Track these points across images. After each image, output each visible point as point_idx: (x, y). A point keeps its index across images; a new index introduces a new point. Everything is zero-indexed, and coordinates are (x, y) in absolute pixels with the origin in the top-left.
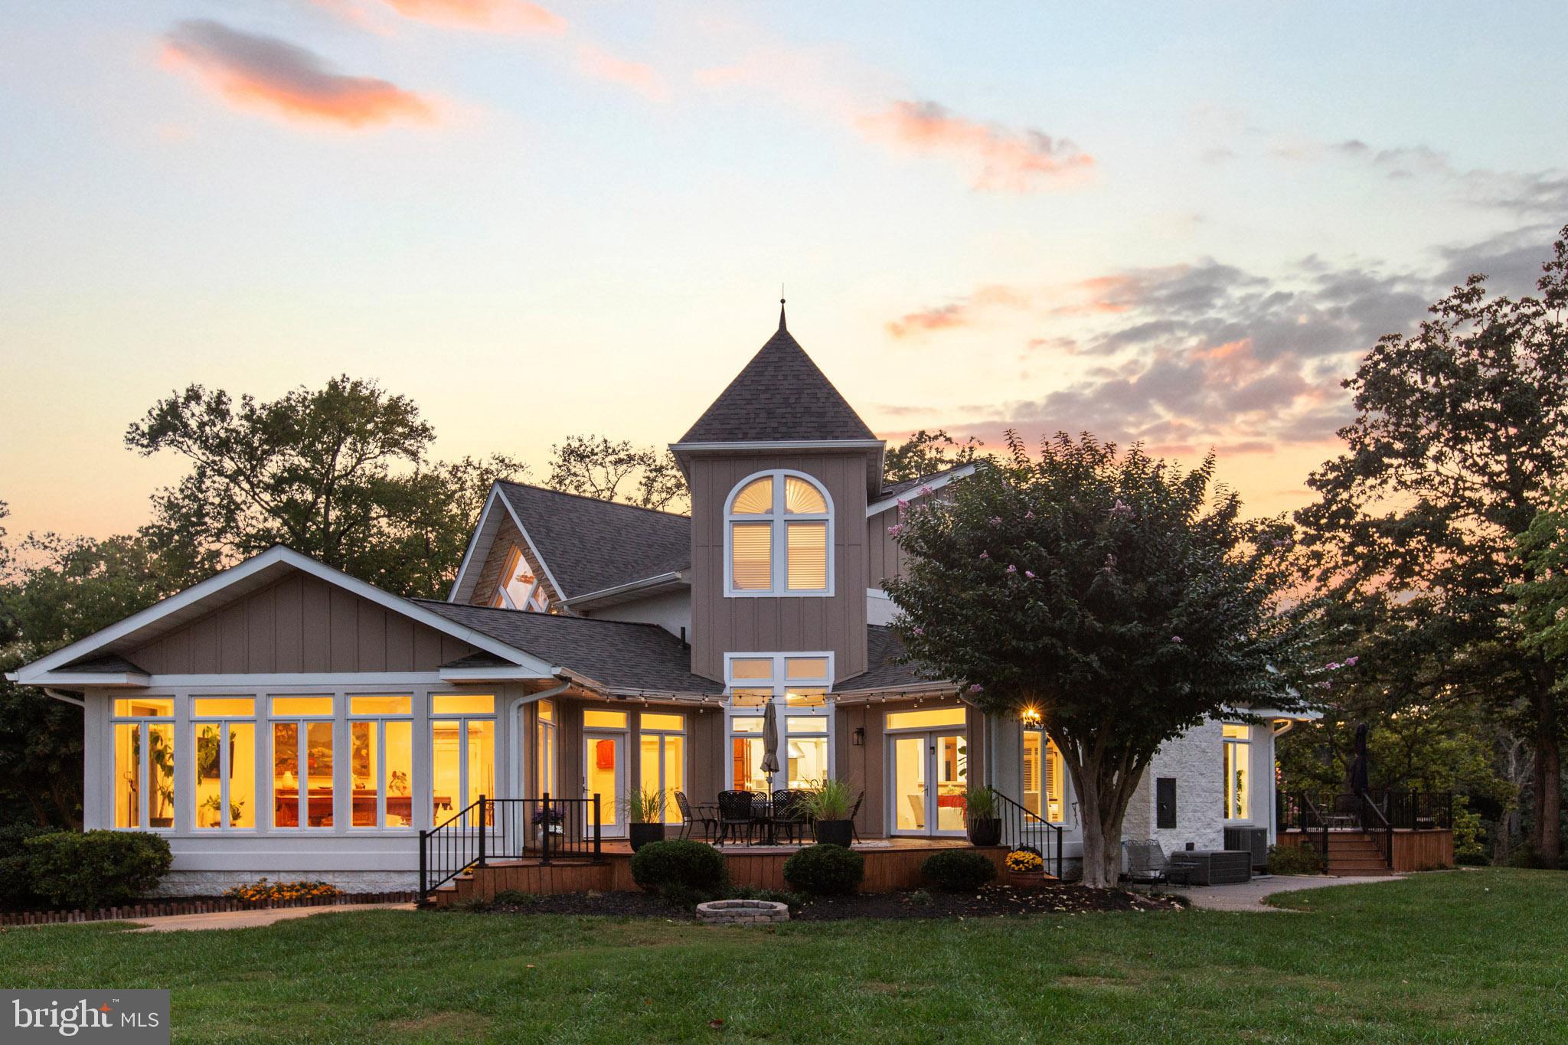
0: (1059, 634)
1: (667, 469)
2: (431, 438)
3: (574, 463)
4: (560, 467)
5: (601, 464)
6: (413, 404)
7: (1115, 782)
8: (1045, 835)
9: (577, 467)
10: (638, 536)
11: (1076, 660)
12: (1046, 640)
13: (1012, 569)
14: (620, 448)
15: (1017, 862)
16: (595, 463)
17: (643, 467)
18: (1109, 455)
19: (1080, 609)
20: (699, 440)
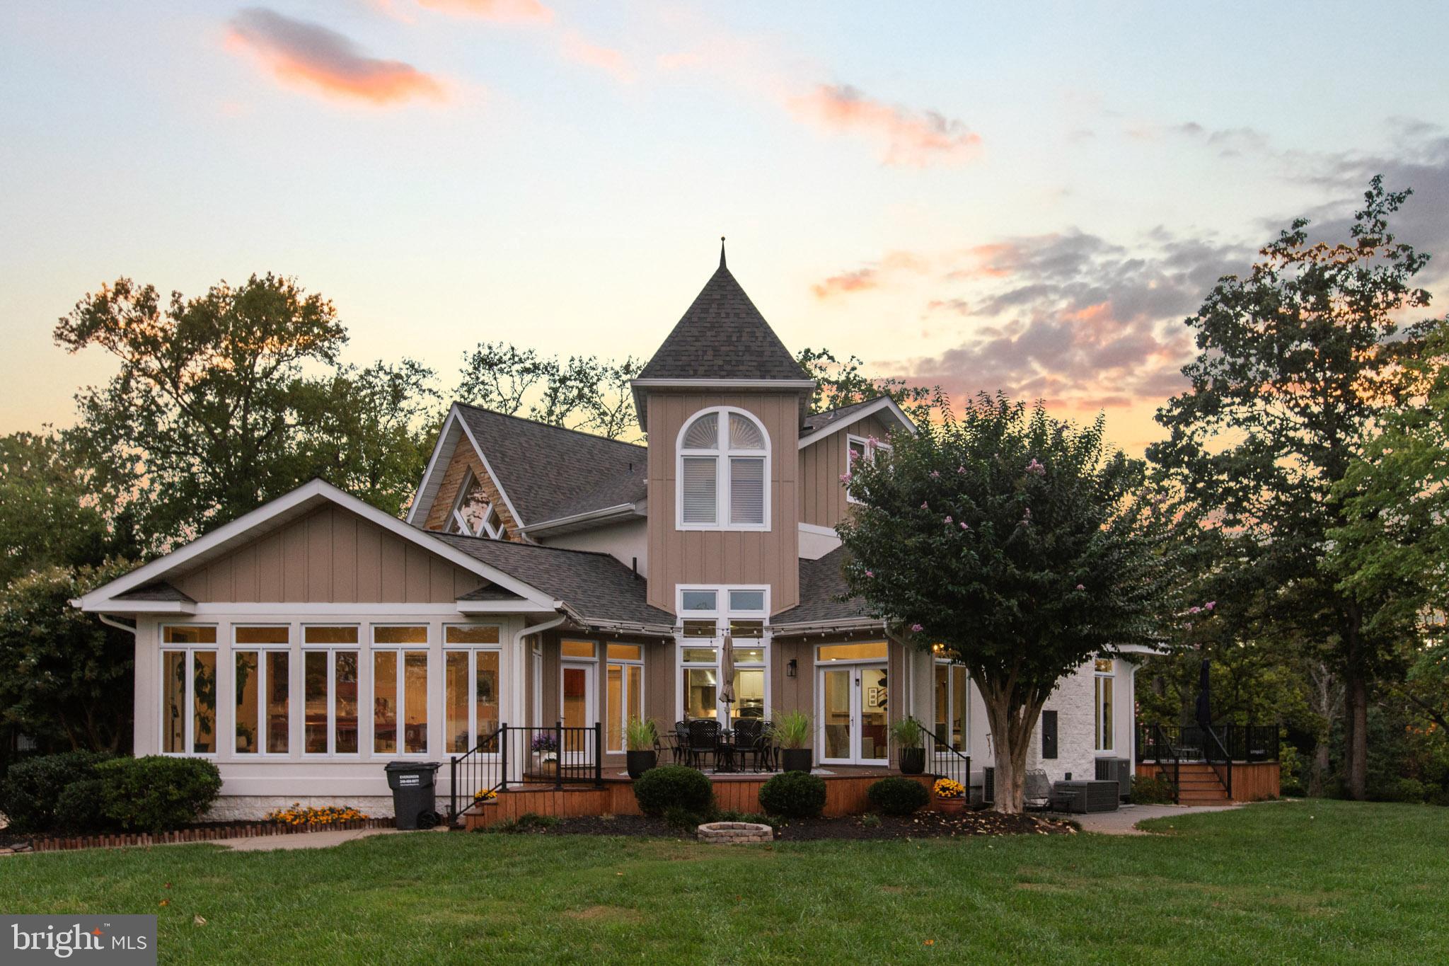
0: (984, 579)
1: (571, 380)
2: (344, 339)
3: (482, 371)
4: (470, 374)
5: (508, 373)
6: (332, 305)
7: (1022, 716)
8: (956, 764)
9: (485, 375)
10: (579, 461)
11: (1000, 604)
12: (976, 585)
13: (948, 520)
14: (525, 356)
15: (944, 789)
16: (501, 371)
17: (546, 377)
18: (1019, 412)
19: (1004, 558)
20: (656, 376)
